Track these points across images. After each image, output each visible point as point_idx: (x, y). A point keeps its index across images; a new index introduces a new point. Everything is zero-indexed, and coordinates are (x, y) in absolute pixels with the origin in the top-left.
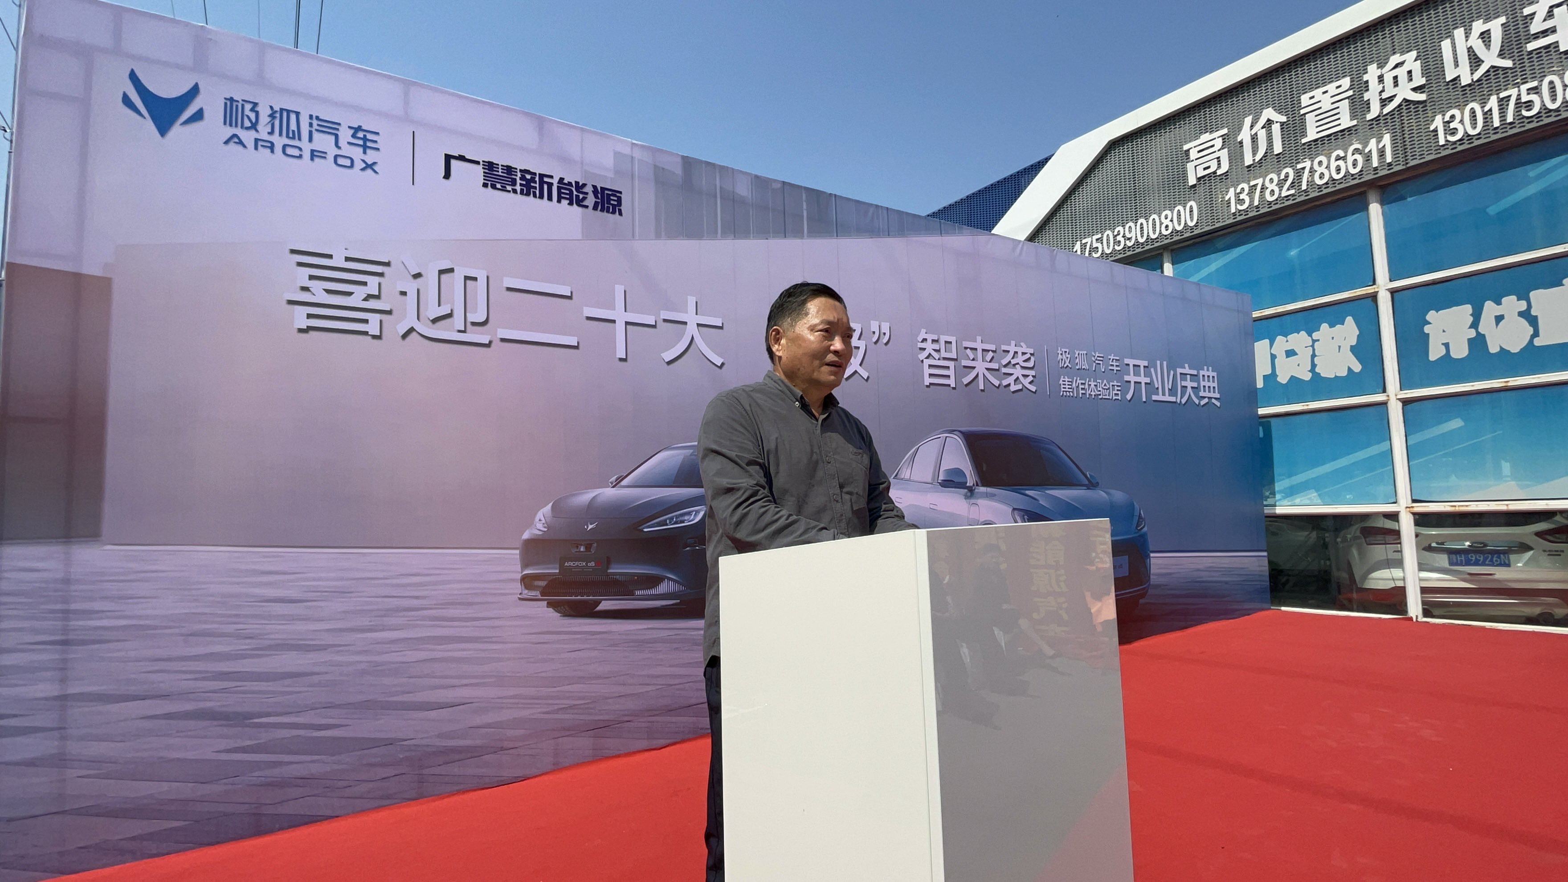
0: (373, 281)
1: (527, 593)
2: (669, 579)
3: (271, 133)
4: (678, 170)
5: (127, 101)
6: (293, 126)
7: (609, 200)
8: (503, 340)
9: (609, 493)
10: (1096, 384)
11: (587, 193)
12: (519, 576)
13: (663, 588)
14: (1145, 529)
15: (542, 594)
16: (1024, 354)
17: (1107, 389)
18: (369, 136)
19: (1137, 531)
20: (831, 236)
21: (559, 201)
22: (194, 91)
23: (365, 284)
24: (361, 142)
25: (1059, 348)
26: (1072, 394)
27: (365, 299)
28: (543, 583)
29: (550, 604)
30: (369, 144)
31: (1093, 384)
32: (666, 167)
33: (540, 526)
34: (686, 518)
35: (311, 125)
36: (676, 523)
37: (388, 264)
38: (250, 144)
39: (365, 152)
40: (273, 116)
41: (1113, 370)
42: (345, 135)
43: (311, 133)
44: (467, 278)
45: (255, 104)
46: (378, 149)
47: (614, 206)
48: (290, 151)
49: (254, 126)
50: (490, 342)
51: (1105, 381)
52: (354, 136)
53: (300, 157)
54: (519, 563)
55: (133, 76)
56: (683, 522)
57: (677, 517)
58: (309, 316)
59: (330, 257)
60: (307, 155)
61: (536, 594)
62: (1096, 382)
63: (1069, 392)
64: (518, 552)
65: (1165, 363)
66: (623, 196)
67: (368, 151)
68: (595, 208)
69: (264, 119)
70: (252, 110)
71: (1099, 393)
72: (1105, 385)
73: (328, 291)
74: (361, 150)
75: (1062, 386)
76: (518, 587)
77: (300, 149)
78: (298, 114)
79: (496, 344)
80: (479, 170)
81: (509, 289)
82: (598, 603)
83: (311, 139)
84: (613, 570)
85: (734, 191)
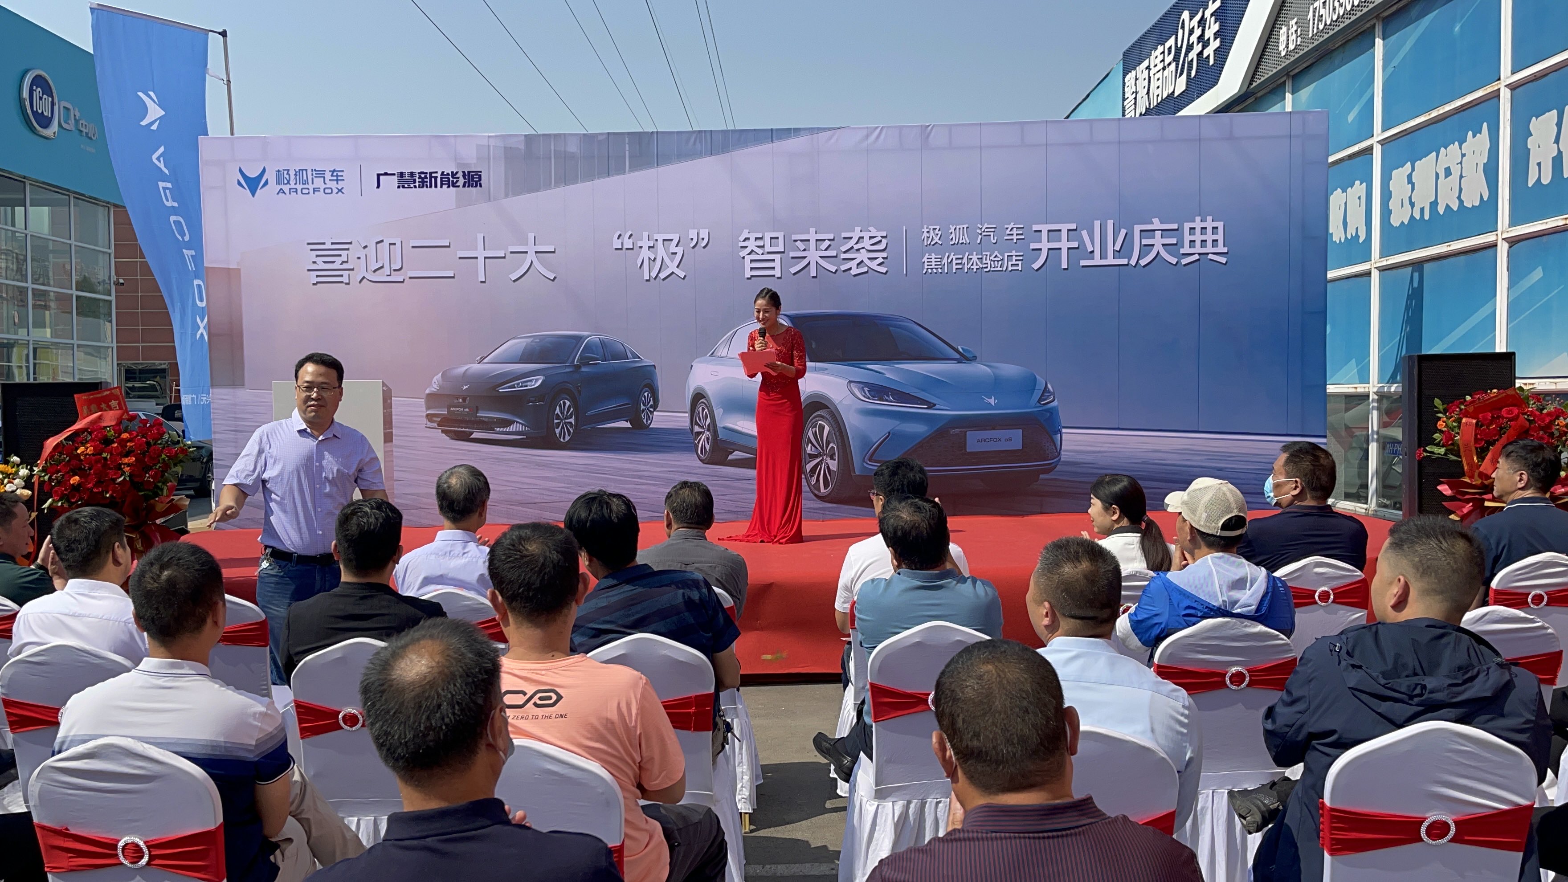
0: (343, 253)
1: (430, 424)
2: (518, 422)
3: (296, 184)
4: (522, 147)
5: (239, 183)
6: (305, 178)
7: (473, 178)
8: (411, 278)
9: (476, 367)
10: (980, 257)
11: (458, 178)
12: (425, 414)
13: (513, 428)
14: (1055, 403)
15: (438, 425)
16: (871, 238)
17: (998, 261)
18: (340, 174)
19: (1038, 405)
20: (653, 167)
21: (441, 187)
22: (264, 170)
23: (340, 256)
24: (335, 178)
25: (925, 227)
26: (940, 270)
27: (341, 264)
28: (439, 419)
29: (443, 431)
30: (339, 178)
31: (975, 258)
32: (513, 146)
33: (435, 386)
34: (529, 383)
35: (312, 175)
36: (521, 387)
37: (351, 243)
38: (287, 191)
39: (337, 183)
40: (296, 175)
41: (1013, 239)
42: (328, 176)
43: (312, 179)
44: (390, 244)
45: (288, 170)
46: (343, 180)
47: (476, 182)
48: (304, 191)
49: (288, 182)
50: (404, 280)
51: (996, 253)
52: (332, 176)
53: (309, 193)
54: (424, 406)
55: (241, 171)
56: (526, 386)
57: (522, 383)
58: (317, 276)
59: (324, 244)
60: (311, 191)
61: (435, 425)
62: (981, 254)
63: (936, 269)
64: (423, 400)
65: (1110, 223)
66: (483, 174)
67: (339, 182)
68: (464, 186)
69: (293, 177)
70: (287, 174)
71: (986, 266)
72: (996, 256)
73: (325, 262)
74: (335, 182)
75: (926, 264)
76: (425, 420)
77: (308, 189)
78: (306, 170)
79: (407, 279)
80: (395, 178)
81: (413, 247)
82: (472, 433)
83: (313, 183)
84: (480, 414)
85: (565, 151)
